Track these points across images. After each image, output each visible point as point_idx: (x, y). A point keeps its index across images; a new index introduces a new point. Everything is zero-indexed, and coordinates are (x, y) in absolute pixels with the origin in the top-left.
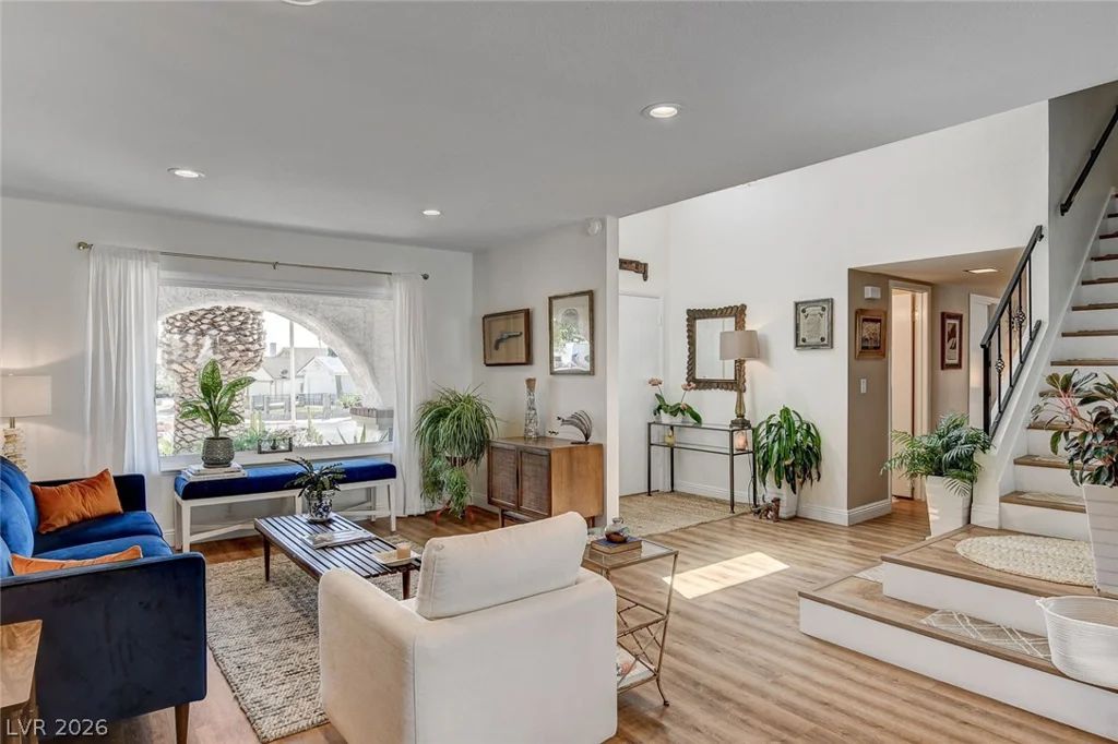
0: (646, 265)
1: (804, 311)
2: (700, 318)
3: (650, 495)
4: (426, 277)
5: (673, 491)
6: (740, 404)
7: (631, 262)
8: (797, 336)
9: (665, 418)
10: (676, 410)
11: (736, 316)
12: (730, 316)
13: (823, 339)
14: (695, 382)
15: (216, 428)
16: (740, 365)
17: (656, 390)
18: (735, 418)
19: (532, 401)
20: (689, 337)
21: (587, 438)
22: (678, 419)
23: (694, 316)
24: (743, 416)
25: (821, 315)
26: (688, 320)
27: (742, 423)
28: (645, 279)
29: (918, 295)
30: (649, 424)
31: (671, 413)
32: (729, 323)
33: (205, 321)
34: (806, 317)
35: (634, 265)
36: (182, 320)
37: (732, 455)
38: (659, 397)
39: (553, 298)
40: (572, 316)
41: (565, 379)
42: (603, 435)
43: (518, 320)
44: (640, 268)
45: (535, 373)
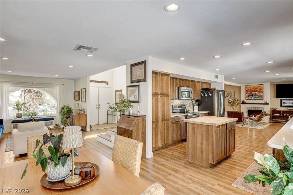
0: (107, 82)
3: (108, 124)
4: (63, 85)
5: (113, 123)
7: (104, 82)
9: (111, 110)
10: (112, 108)
11: (121, 91)
14: (116, 103)
15: (19, 111)
17: (109, 105)
19: (78, 107)
20: (115, 95)
21: (84, 113)
22: (113, 110)
23: (116, 91)
28: (107, 85)
30: (108, 111)
32: (120, 93)
33: (29, 91)
36: (25, 91)
37: (117, 116)
38: (110, 106)
39: (81, 89)
40: (83, 92)
41: (83, 103)
42: (86, 112)
43: (78, 93)
44: (106, 83)
45: (80, 102)
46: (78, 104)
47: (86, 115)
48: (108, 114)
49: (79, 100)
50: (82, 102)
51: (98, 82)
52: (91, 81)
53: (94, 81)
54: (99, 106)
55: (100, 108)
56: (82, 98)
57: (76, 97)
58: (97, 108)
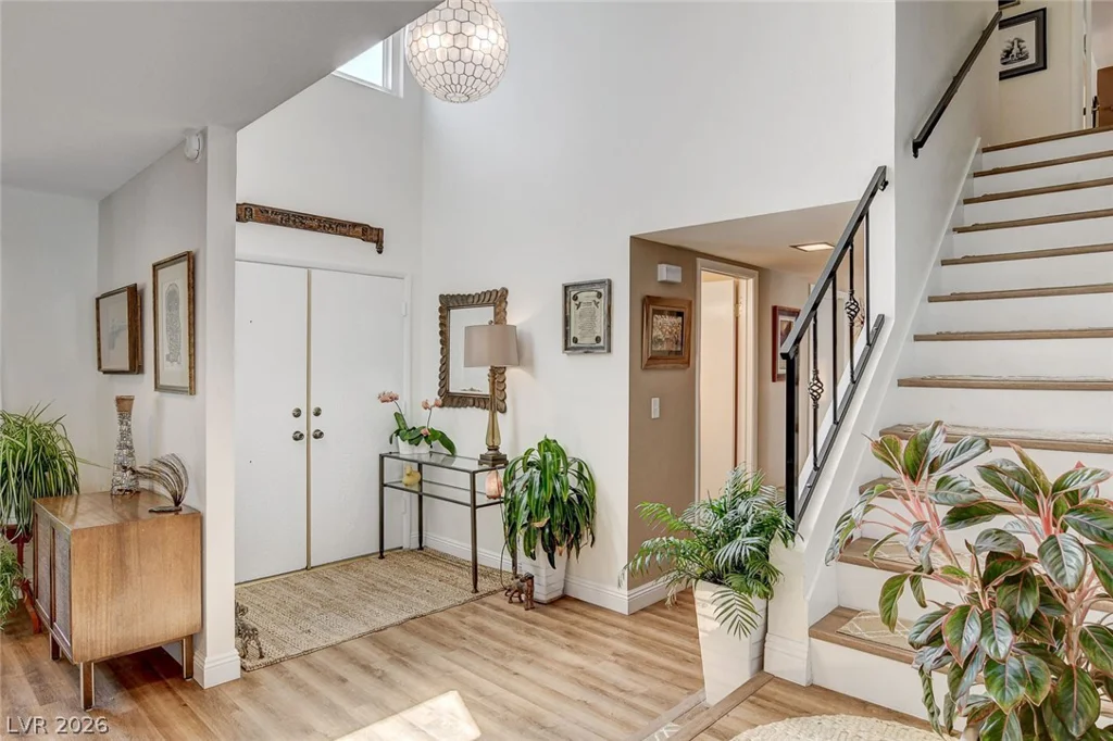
0: (380, 231)
1: (575, 298)
2: (454, 307)
3: (382, 557)
5: (421, 548)
6: (493, 431)
7: (355, 225)
8: (566, 333)
9: (405, 449)
10: (415, 437)
11: (494, 304)
12: (488, 304)
13: (598, 339)
14: (449, 399)
16: (497, 375)
17: (391, 407)
18: (485, 451)
19: (124, 434)
20: (441, 333)
21: (177, 503)
22: (423, 450)
23: (449, 303)
24: (496, 449)
25: (597, 304)
26: (441, 310)
27: (495, 460)
28: (380, 252)
29: (743, 282)
30: (382, 457)
31: (411, 441)
32: (485, 314)
34: (578, 306)
35: (360, 230)
37: (474, 507)
38: (398, 416)
39: (156, 267)
40: (173, 295)
41: (171, 400)
42: (202, 494)
43: (122, 301)
44: (372, 235)
45: (140, 388)
46: (124, 405)
47: (198, 518)
48: (383, 485)
49: (136, 367)
50: (157, 387)
51: (310, 228)
52: (246, 213)
53: (276, 212)
54: (316, 424)
55: (319, 435)
56: (164, 350)
57: (112, 346)
58: (298, 437)
